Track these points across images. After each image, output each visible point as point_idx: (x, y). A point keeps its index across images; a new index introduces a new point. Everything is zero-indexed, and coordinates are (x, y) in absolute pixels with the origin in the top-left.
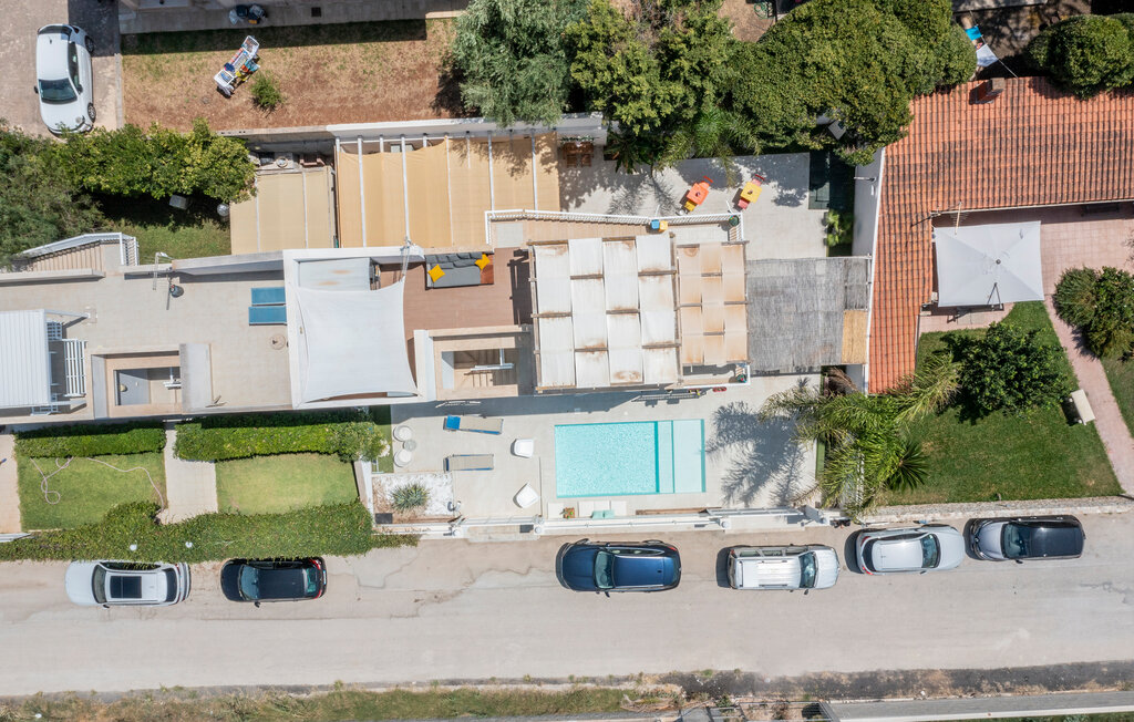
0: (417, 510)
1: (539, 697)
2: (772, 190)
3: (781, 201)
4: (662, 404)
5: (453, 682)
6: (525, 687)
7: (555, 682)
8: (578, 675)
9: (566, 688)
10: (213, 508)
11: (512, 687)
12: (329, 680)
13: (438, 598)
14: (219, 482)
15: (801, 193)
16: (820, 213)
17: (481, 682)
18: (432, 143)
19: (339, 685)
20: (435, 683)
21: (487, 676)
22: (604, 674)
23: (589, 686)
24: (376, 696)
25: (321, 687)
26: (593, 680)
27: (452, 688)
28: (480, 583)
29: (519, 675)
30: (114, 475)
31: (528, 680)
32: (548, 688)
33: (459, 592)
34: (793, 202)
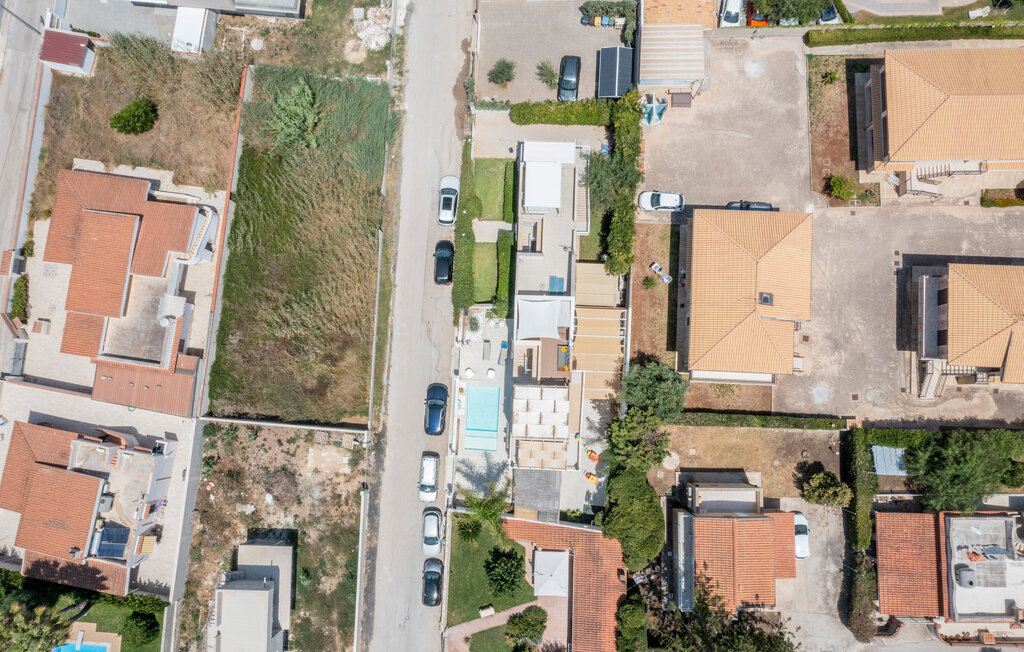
0: (469, 326)
1: (382, 371)
2: (593, 490)
3: (588, 494)
4: (505, 435)
5: (391, 334)
6: (387, 365)
7: (388, 378)
8: (390, 388)
9: (385, 382)
10: (477, 240)
11: (387, 359)
12: (397, 282)
13: (429, 331)
14: (488, 243)
15: (591, 502)
16: (582, 510)
17: (391, 346)
18: (622, 349)
19: (395, 286)
20: (392, 327)
21: (393, 349)
22: (389, 399)
23: (385, 392)
24: (389, 301)
25: (395, 278)
26: (387, 394)
27: (389, 334)
28: (434, 350)
29: (392, 363)
30: (495, 199)
31: (389, 366)
32: (385, 375)
33: (430, 340)
34: (587, 499)
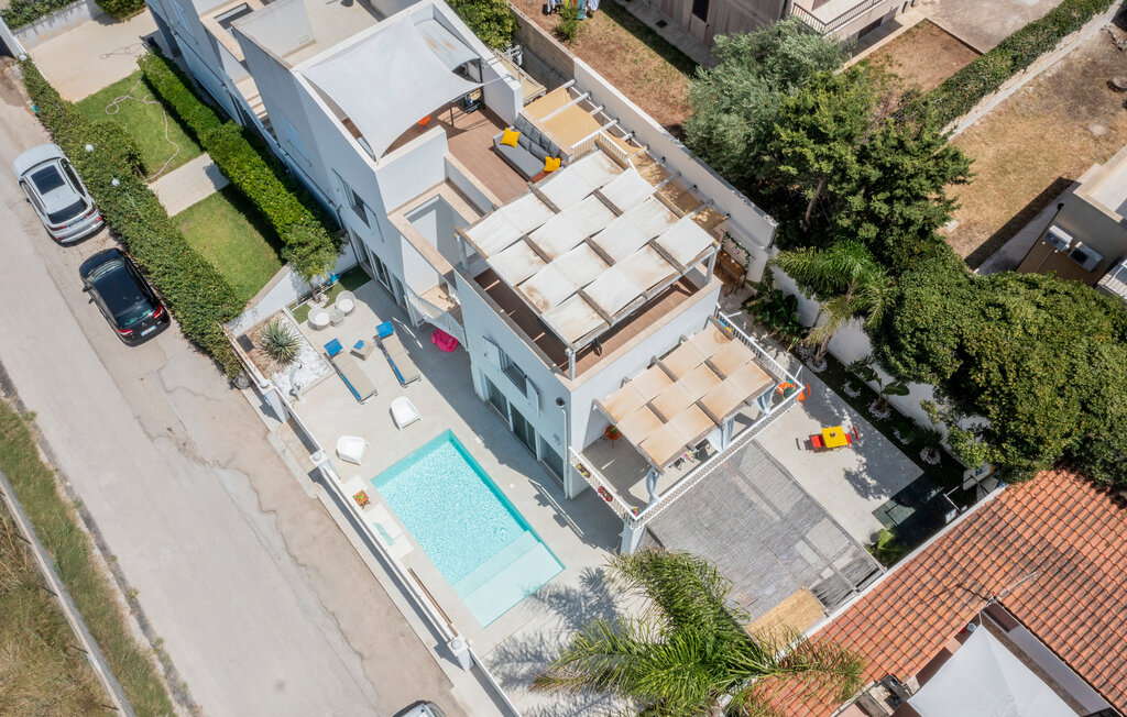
0: (273, 363)
1: (116, 623)
2: (854, 461)
3: (851, 477)
4: (550, 511)
5: (89, 521)
6: (121, 599)
7: (144, 626)
8: (167, 647)
9: (141, 641)
10: (171, 213)
11: (114, 584)
13: (184, 447)
15: (878, 491)
16: (878, 526)
17: (103, 548)
18: (629, 141)
19: (32, 416)
20: (79, 504)
21: (114, 550)
22: (183, 675)
23: (160, 669)
24: (35, 455)
26: (169, 669)
27: (81, 525)
29: (132, 583)
31: (131, 598)
32: (132, 624)
